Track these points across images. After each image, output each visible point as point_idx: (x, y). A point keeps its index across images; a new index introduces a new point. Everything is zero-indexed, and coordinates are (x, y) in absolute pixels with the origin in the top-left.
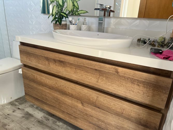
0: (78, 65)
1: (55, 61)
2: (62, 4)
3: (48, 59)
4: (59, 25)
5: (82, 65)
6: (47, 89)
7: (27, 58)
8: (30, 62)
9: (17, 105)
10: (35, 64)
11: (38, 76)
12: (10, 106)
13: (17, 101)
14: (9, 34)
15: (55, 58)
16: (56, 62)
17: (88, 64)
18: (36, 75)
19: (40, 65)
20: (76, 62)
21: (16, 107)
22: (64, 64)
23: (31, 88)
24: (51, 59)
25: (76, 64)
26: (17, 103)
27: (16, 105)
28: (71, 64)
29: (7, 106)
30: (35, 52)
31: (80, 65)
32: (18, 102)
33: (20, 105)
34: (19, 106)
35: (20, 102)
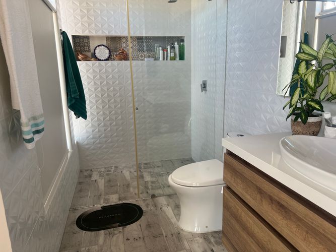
0: (312, 227)
1: (272, 200)
2: (313, 85)
3: (260, 191)
4: (302, 125)
5: (321, 231)
6: (254, 242)
7: (232, 176)
8: (235, 185)
9: (212, 243)
10: (241, 190)
11: (243, 213)
12: (201, 240)
13: (214, 235)
14: (225, 121)
15: (272, 195)
16: (272, 203)
17: (333, 235)
18: (240, 211)
19: (248, 197)
20: (310, 220)
21: (209, 245)
22: (286, 212)
23: (231, 228)
24: (266, 193)
25: (310, 223)
26: (212, 240)
27: (210, 243)
28: (299, 219)
29: (198, 238)
30: (243, 172)
31: (318, 231)
32: (214, 237)
33: (216, 244)
34: (214, 246)
35: (217, 239)
